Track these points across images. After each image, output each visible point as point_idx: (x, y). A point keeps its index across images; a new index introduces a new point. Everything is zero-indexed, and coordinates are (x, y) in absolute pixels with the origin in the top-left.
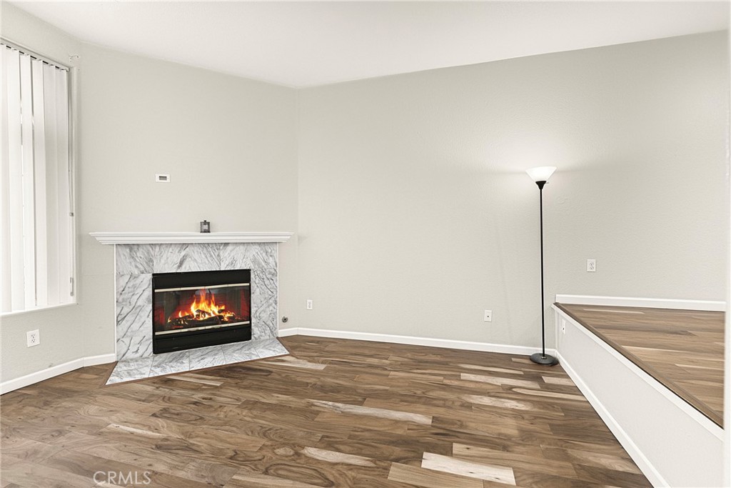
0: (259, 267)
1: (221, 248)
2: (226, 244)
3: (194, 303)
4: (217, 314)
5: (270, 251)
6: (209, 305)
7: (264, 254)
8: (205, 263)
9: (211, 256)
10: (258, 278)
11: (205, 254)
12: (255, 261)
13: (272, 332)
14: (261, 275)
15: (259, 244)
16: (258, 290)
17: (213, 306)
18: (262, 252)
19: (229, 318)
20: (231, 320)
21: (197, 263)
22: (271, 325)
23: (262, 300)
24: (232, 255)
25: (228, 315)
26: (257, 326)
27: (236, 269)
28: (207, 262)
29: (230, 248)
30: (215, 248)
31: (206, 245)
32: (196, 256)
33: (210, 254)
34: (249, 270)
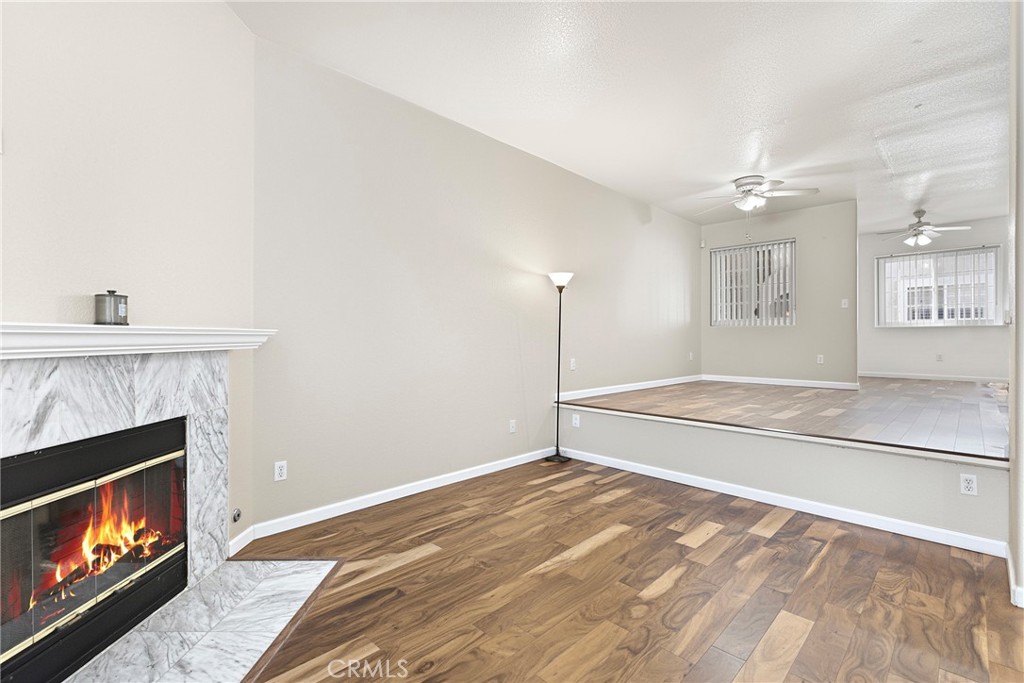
0: (203, 409)
1: (136, 366)
2: (146, 357)
3: (90, 529)
4: (132, 542)
5: (217, 369)
6: (118, 526)
7: (210, 377)
8: (102, 412)
9: (115, 391)
10: (201, 435)
11: (100, 386)
12: (196, 397)
13: (220, 550)
14: (206, 425)
15: (202, 353)
16: (200, 462)
17: (124, 525)
18: (206, 372)
19: (153, 546)
20: (158, 549)
21: (82, 413)
22: (220, 535)
23: (207, 483)
24: (157, 384)
25: (151, 540)
26: (199, 548)
27: (164, 419)
28: (106, 408)
29: (152, 365)
30: (122, 368)
31: (104, 361)
32: (78, 394)
33: (113, 385)
34: (183, 418)
